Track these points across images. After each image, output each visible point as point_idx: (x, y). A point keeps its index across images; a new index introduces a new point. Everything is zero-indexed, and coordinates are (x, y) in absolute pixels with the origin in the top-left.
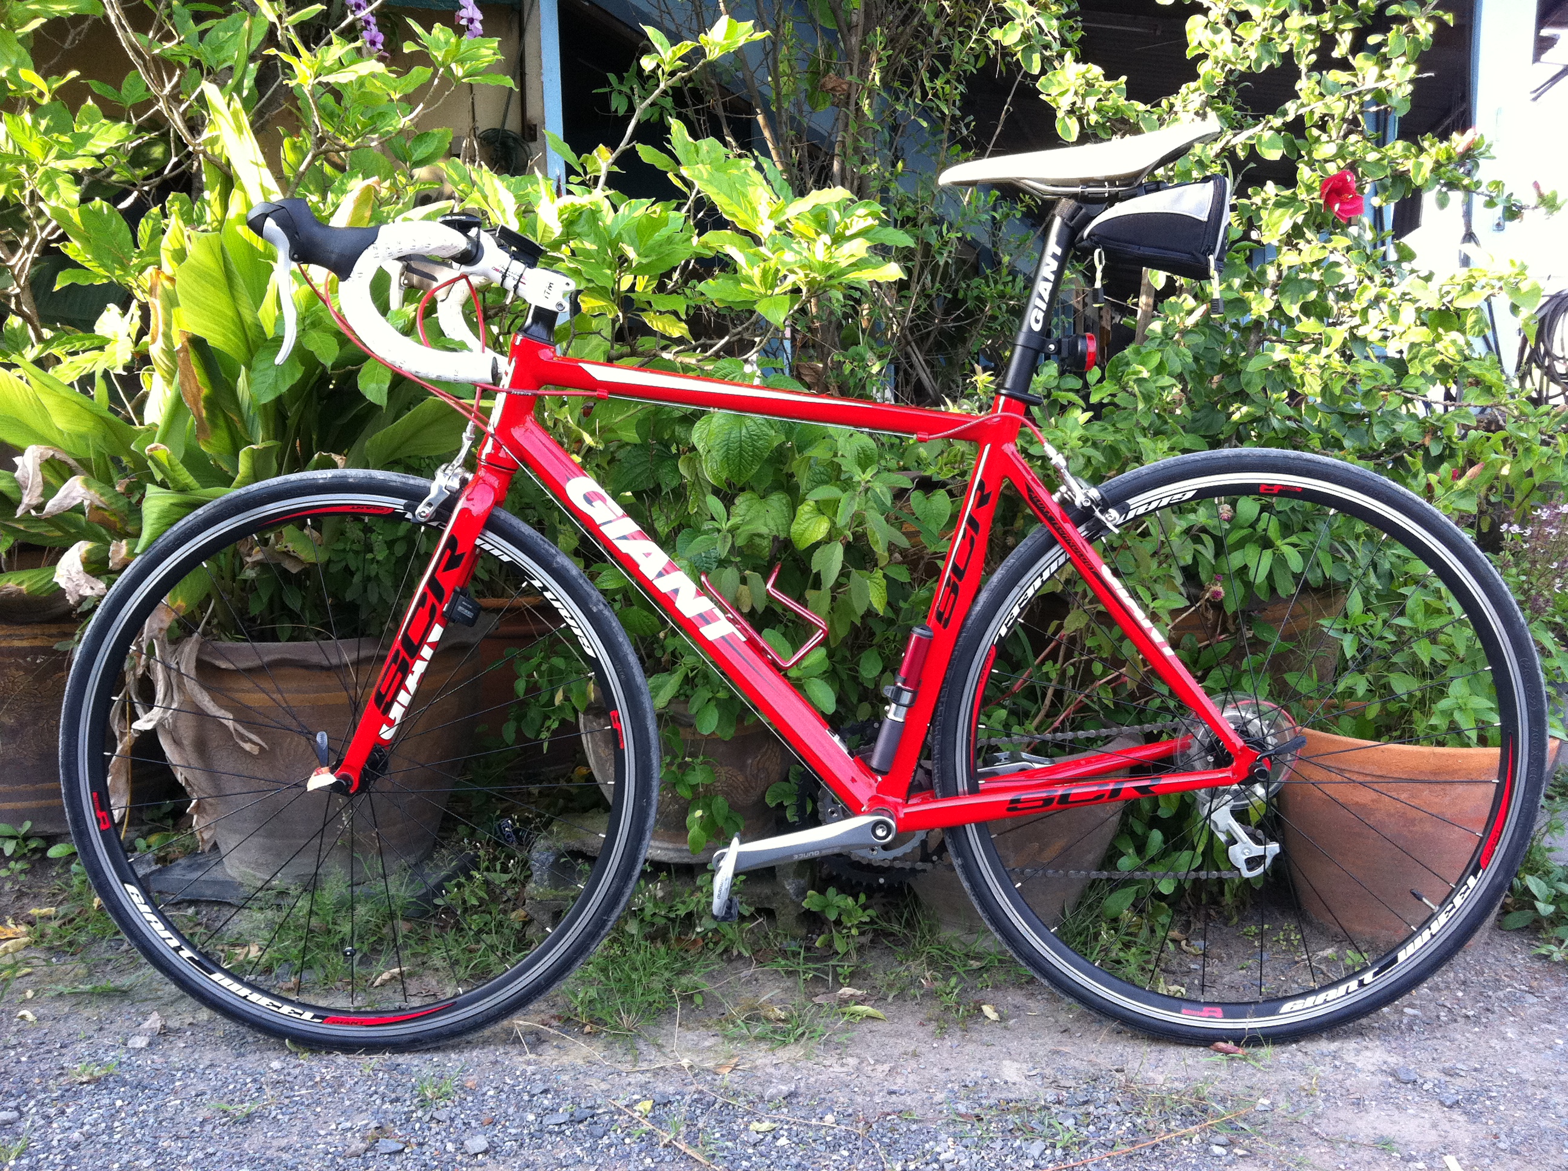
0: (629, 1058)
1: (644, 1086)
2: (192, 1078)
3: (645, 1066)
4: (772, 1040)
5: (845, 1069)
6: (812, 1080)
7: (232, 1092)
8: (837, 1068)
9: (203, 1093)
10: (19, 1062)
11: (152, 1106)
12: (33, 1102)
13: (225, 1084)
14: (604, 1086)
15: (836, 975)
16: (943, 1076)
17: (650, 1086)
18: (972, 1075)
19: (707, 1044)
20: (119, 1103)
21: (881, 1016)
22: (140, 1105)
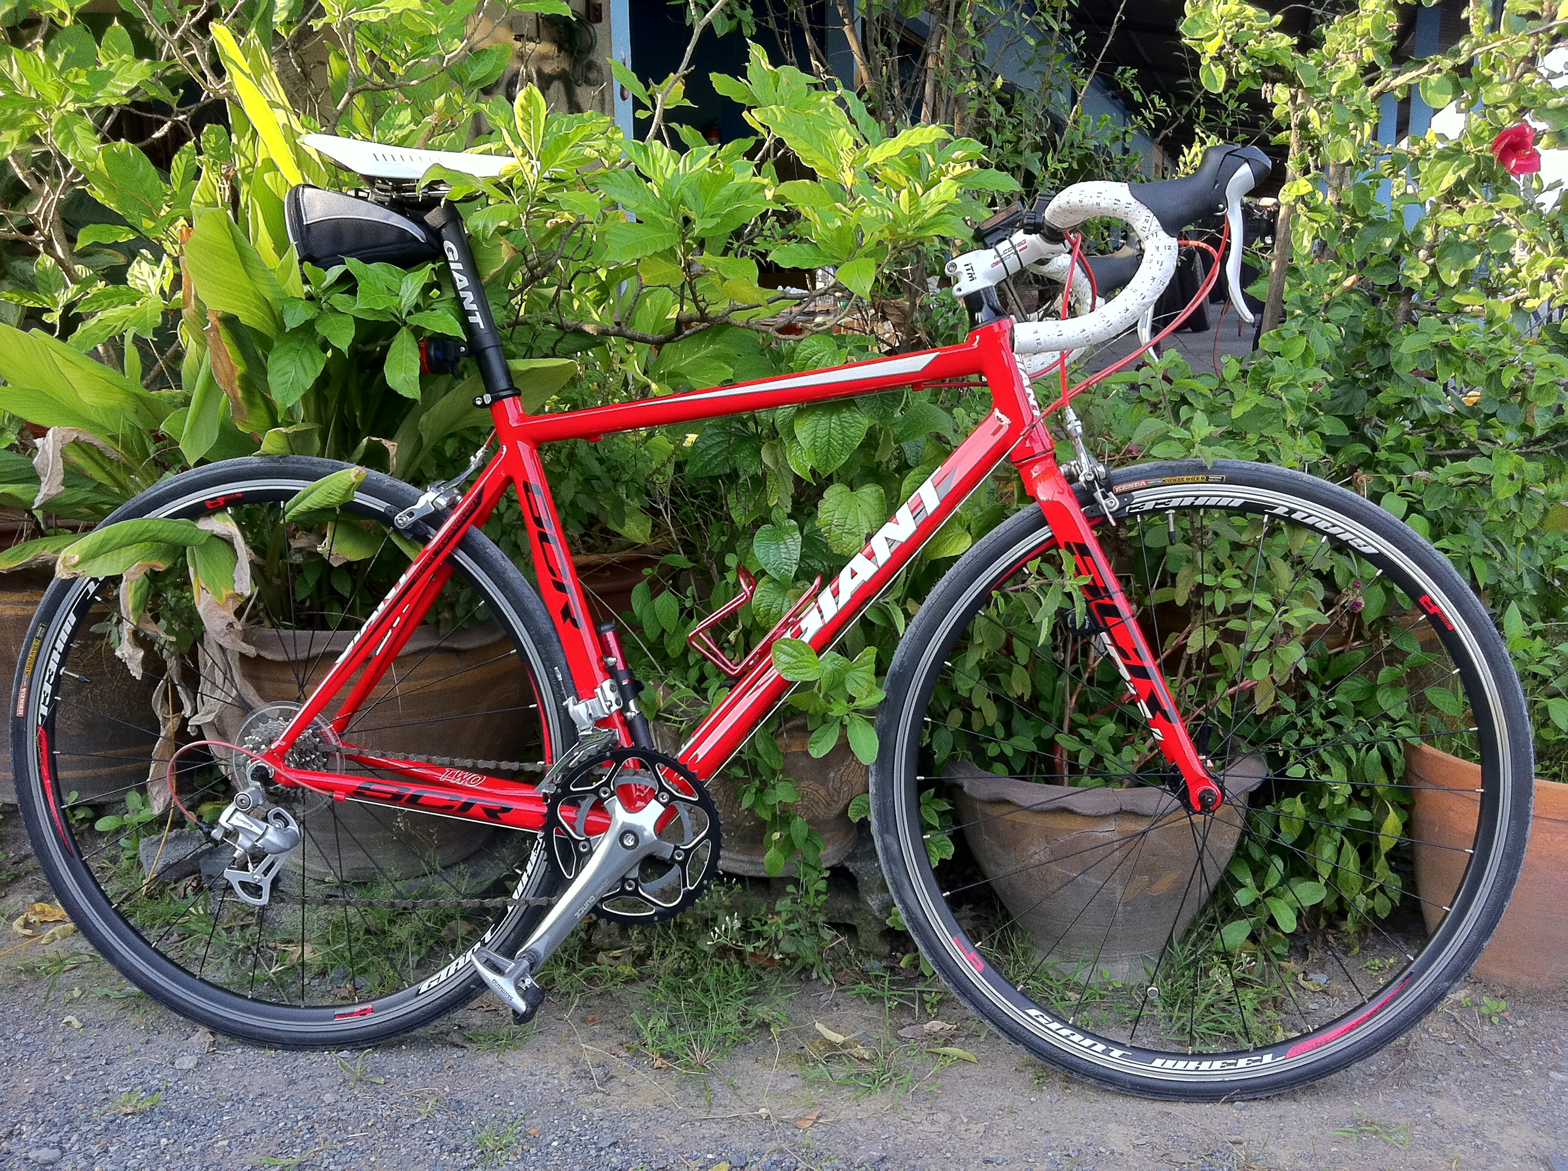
0: (702, 1102)
1: (720, 1140)
2: (241, 1112)
3: (719, 1112)
4: (856, 1087)
5: (934, 1129)
6: (900, 1140)
7: (283, 1131)
8: (928, 1127)
9: (254, 1131)
10: (63, 1081)
11: (198, 1146)
12: (75, 1137)
13: (276, 1121)
14: (676, 1140)
15: (923, 1002)
16: (1042, 1140)
17: (725, 1140)
18: (1075, 1139)
19: (786, 1087)
20: (164, 1141)
21: (974, 1059)
22: (187, 1145)
